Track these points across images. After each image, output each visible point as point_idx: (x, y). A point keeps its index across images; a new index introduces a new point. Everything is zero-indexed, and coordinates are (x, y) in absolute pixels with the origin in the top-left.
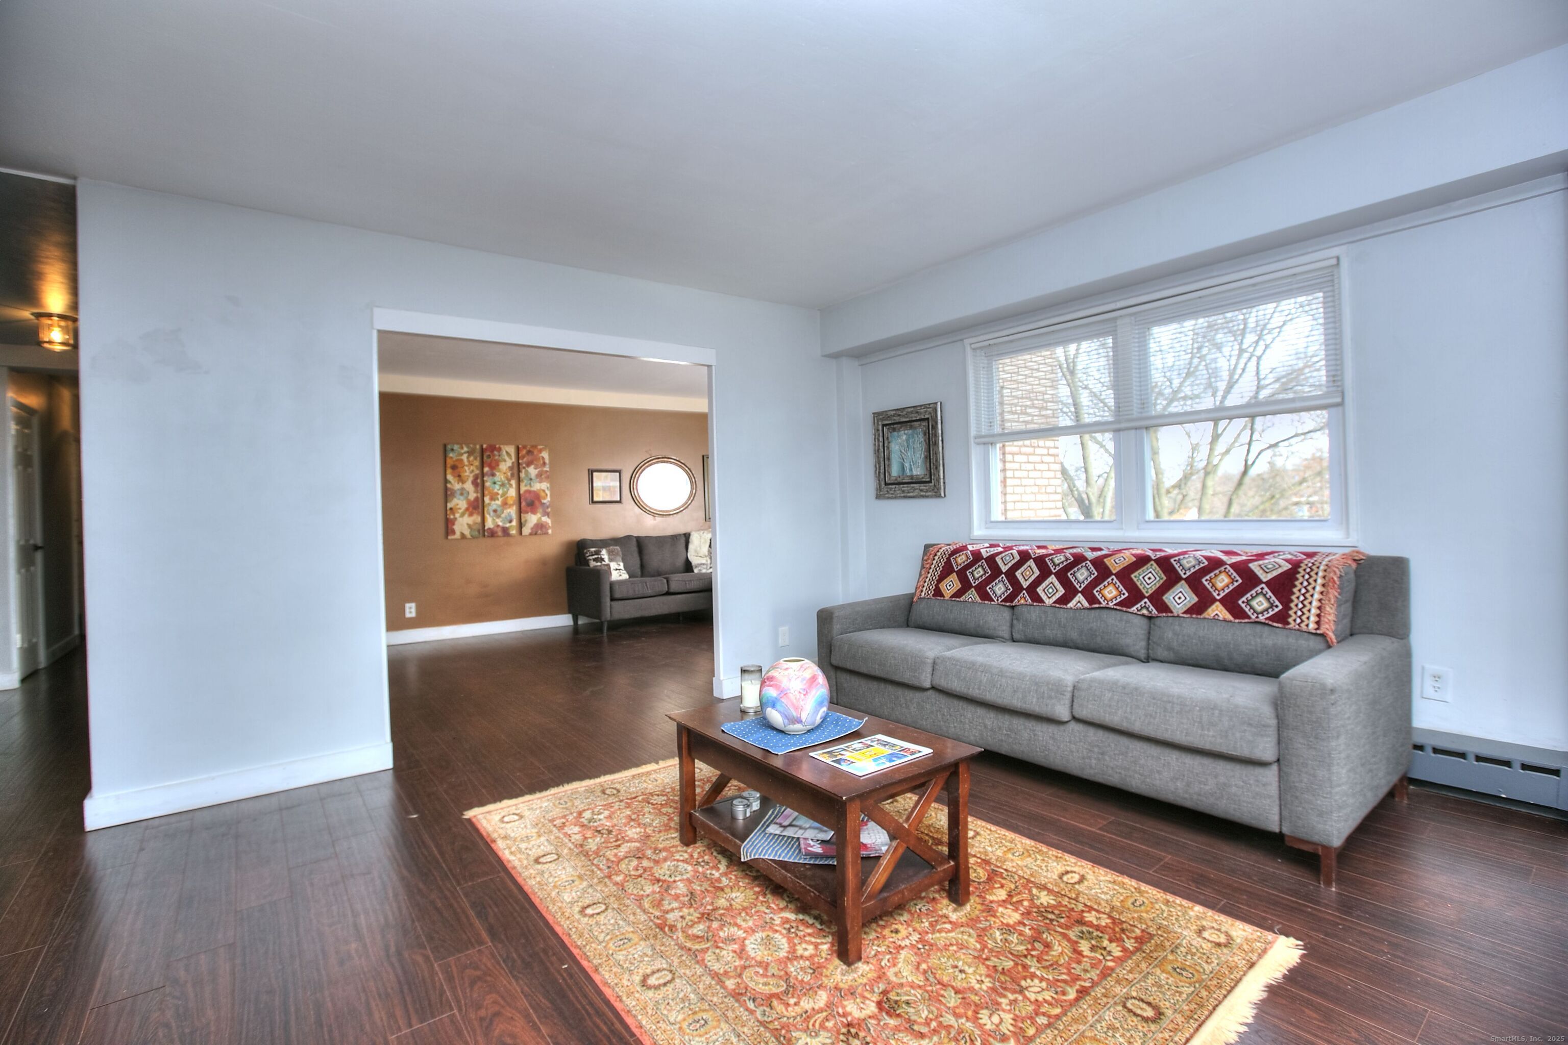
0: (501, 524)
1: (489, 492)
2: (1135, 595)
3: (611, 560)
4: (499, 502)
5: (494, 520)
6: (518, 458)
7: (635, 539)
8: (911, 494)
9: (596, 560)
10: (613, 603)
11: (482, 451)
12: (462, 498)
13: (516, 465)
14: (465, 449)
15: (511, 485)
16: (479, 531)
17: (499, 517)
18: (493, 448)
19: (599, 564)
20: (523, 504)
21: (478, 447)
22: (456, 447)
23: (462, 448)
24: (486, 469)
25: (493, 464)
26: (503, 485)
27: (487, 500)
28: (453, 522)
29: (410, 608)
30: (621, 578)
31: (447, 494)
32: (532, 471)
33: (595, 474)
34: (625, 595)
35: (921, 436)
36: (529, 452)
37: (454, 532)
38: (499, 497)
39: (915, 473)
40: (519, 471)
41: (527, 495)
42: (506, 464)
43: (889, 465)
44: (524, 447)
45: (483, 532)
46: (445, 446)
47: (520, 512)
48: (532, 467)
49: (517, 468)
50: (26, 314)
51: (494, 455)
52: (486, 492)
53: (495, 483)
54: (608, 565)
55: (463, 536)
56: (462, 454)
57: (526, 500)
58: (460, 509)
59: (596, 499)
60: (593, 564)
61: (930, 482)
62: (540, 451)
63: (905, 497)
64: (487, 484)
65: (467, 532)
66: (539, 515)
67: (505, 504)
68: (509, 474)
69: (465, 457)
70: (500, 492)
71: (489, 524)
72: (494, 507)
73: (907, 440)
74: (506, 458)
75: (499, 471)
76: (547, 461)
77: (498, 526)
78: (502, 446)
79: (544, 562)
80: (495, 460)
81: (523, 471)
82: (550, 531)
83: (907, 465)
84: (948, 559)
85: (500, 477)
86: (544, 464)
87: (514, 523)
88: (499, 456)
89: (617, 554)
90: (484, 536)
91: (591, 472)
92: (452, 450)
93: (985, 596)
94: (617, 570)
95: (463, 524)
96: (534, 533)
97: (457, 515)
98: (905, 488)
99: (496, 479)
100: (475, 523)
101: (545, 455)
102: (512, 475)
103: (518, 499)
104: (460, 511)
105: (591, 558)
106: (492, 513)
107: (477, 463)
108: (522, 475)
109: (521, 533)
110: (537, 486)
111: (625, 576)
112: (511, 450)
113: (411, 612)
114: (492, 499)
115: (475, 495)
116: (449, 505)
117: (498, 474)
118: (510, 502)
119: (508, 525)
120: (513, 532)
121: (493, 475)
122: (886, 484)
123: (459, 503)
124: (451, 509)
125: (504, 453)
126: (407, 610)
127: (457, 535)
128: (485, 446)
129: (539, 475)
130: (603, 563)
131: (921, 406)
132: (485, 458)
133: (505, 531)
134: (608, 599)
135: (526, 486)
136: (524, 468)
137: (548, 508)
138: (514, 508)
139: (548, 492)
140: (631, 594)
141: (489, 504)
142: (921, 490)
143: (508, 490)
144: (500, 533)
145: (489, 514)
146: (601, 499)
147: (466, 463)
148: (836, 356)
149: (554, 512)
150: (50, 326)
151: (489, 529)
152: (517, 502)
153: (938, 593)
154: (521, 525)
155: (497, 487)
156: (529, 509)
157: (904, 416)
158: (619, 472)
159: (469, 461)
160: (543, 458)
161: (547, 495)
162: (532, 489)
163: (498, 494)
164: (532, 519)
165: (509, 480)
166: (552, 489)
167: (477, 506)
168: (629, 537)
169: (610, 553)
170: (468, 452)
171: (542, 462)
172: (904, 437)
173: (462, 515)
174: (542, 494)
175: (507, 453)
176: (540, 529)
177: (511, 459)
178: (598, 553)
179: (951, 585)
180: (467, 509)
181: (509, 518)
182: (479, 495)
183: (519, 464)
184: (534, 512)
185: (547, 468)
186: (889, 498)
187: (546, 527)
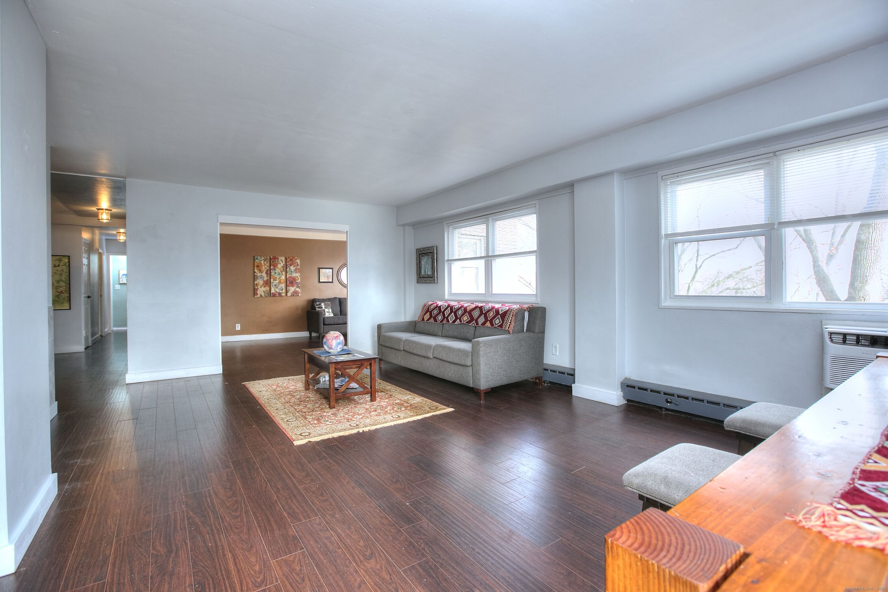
0: (278, 291)
1: (273, 277)
2: (472, 319)
3: (325, 308)
4: (277, 282)
5: (275, 289)
6: (286, 262)
7: (338, 299)
8: (427, 282)
9: (318, 308)
10: (324, 326)
11: (270, 259)
12: (261, 279)
13: (285, 266)
14: (263, 258)
15: (283, 274)
16: (268, 294)
17: (277, 288)
18: (275, 258)
19: (320, 309)
20: (288, 282)
21: (268, 257)
22: (259, 257)
23: (262, 258)
24: (272, 267)
25: (275, 265)
26: (279, 274)
27: (272, 280)
28: (257, 290)
29: (238, 326)
30: (330, 316)
31: (255, 278)
32: (293, 268)
33: (321, 270)
34: (330, 323)
35: (430, 259)
36: (291, 260)
37: (257, 294)
38: (277, 279)
39: (429, 274)
40: (286, 268)
41: (290, 278)
42: (281, 265)
43: (421, 270)
44: (289, 258)
45: (270, 294)
46: (254, 257)
47: (286, 286)
48: (293, 266)
49: (286, 267)
50: (94, 209)
51: (275, 261)
52: (272, 277)
53: (275, 273)
54: (324, 310)
55: (261, 296)
56: (261, 261)
57: (289, 280)
58: (260, 284)
59: (321, 281)
60: (317, 309)
61: (433, 277)
62: (296, 259)
63: (425, 283)
64: (272, 274)
65: (263, 294)
66: (295, 287)
67: (280, 282)
68: (282, 269)
69: (262, 262)
70: (278, 277)
71: (273, 291)
72: (275, 284)
73: (427, 260)
74: (281, 262)
75: (278, 268)
76: (299, 264)
77: (277, 292)
78: (279, 257)
79: (297, 308)
80: (276, 263)
81: (288, 268)
82: (300, 295)
83: (426, 270)
84: (429, 307)
85: (278, 270)
86: (298, 265)
87: (284, 291)
88: (278, 261)
89: (329, 305)
90: (270, 296)
91: (319, 269)
92: (257, 259)
93: (435, 320)
94: (328, 312)
95: (261, 291)
96: (292, 295)
97: (259, 287)
98: (425, 279)
99: (276, 271)
100: (267, 291)
101: (298, 261)
102: (283, 270)
103: (286, 280)
104: (260, 285)
105: (317, 306)
106: (274, 286)
107: (268, 264)
108: (288, 270)
109: (287, 296)
110: (294, 275)
111: (332, 315)
112: (283, 259)
113: (238, 328)
114: (274, 280)
115: (267, 278)
116: (255, 283)
117: (277, 269)
118: (282, 281)
119: (281, 292)
120: (283, 295)
121: (275, 270)
122: (420, 278)
123: (260, 282)
124: (256, 284)
125: (280, 260)
126: (237, 327)
127: (259, 296)
128: (271, 257)
129: (295, 270)
130: (322, 309)
131: (430, 247)
132: (271, 262)
133: (280, 294)
134: (322, 325)
135: (289, 275)
136: (289, 267)
137: (299, 284)
138: (284, 284)
139: (299, 278)
140: (332, 323)
141: (273, 282)
142: (430, 281)
143: (281, 276)
144: (277, 295)
145: (273, 287)
146: (323, 281)
147: (263, 265)
148: (404, 225)
149: (301, 286)
150: (102, 213)
151: (273, 293)
152: (285, 282)
153: (423, 320)
154: (287, 292)
155: (277, 275)
156: (290, 285)
157: (425, 251)
158: (332, 269)
159: (264, 264)
160: (297, 262)
161: (299, 279)
162: (292, 276)
163: (277, 278)
164: (292, 289)
165: (282, 272)
166: (301, 276)
167: (268, 283)
168: (335, 298)
169: (325, 305)
170: (264, 260)
171: (297, 264)
172: (426, 259)
173: (261, 287)
174: (297, 278)
175: (281, 260)
176: (295, 293)
177: (283, 263)
178: (320, 304)
179: (427, 316)
180: (263, 284)
181: (281, 289)
182: (269, 278)
183: (286, 265)
184: (293, 286)
185: (299, 267)
186: (421, 283)
187: (298, 293)
